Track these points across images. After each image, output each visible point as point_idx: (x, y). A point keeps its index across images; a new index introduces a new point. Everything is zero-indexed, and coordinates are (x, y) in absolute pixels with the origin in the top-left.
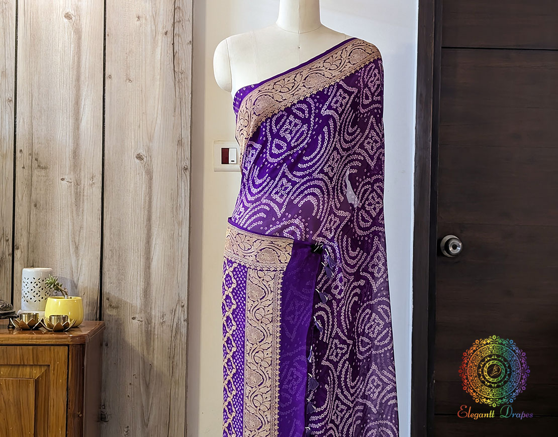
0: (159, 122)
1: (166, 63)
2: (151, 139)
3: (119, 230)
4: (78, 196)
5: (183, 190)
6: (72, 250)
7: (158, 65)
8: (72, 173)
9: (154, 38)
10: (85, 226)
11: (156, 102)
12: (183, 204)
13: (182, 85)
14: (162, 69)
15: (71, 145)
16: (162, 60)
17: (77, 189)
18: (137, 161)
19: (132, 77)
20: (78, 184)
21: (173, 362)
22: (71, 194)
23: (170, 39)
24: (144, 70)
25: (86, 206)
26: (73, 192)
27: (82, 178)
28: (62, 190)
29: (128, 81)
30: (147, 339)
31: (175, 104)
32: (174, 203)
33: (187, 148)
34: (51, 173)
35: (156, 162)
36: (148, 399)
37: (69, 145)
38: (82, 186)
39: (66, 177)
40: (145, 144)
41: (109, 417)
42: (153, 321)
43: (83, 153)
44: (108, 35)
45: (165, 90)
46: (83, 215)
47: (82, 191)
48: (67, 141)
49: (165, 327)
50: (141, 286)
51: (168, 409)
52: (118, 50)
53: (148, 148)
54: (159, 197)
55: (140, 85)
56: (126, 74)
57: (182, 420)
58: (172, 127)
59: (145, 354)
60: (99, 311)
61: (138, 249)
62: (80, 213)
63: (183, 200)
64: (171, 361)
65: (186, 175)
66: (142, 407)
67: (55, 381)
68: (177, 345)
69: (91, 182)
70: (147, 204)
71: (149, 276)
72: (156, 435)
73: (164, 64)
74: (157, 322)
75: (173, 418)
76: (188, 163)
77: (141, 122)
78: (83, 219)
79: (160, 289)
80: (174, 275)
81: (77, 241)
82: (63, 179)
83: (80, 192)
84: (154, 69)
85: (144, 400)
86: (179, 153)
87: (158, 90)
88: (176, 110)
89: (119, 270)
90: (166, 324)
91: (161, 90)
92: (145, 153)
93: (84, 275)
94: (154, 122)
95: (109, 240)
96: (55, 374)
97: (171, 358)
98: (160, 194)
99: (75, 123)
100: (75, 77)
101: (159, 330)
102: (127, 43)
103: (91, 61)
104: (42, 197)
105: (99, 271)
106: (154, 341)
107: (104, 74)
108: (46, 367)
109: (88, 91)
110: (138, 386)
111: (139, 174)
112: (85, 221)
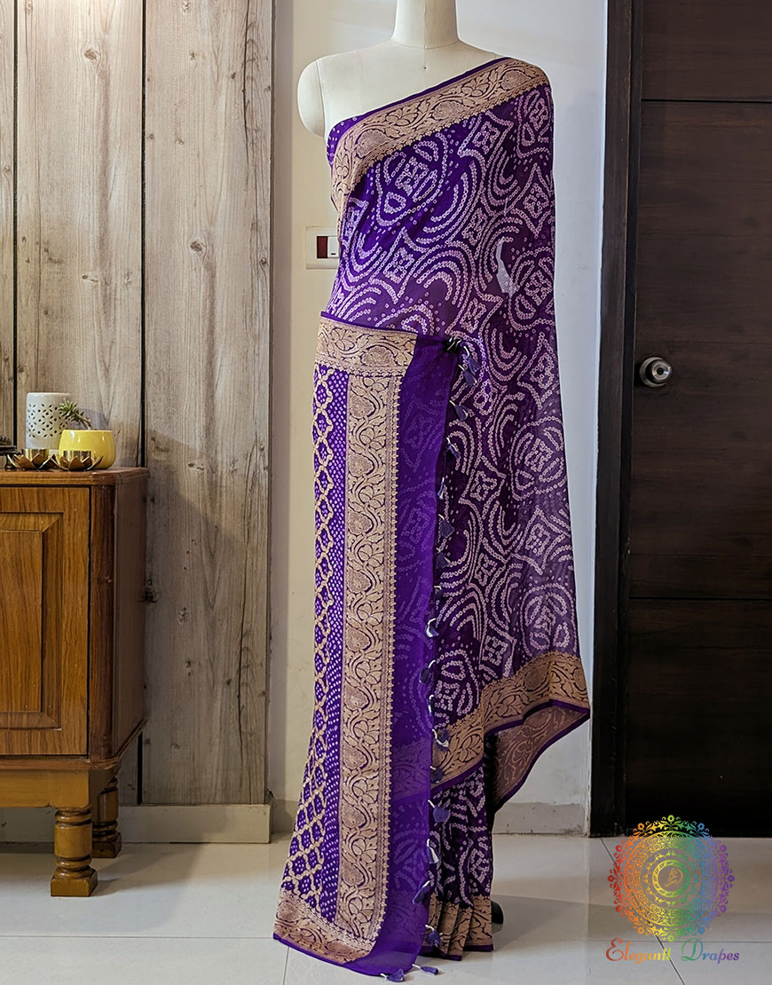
0: (223, 197)
1: (233, 117)
2: (212, 223)
3: (169, 347)
4: (108, 300)
5: (260, 292)
6: (100, 374)
7: (221, 120)
8: (98, 268)
9: (216, 82)
10: (118, 340)
11: (220, 170)
12: (261, 311)
13: (257, 147)
14: (228, 124)
15: (96, 229)
16: (228, 112)
17: (105, 290)
18: (193, 252)
19: (184, 136)
20: (106, 283)
21: (248, 524)
22: (97, 298)
23: (239, 84)
24: (201, 124)
25: (119, 313)
26: (99, 295)
27: (114, 275)
28: (85, 293)
29: (178, 142)
30: (211, 493)
31: (248, 173)
32: (248, 309)
33: (265, 235)
34: (68, 268)
35: (220, 252)
36: (214, 572)
37: (93, 230)
38: (114, 285)
39: (90, 274)
40: (204, 229)
41: (158, 596)
42: (219, 469)
43: (114, 241)
44: (149, 80)
45: (231, 154)
46: (115, 326)
47: (113, 294)
48: (91, 224)
49: (236, 477)
50: (201, 422)
51: (243, 586)
52: (163, 101)
53: (209, 234)
54: (225, 301)
55: (197, 148)
56: (176, 133)
57: (263, 600)
58: (243, 206)
59: (209, 512)
60: (140, 456)
61: (195, 372)
62: (111, 323)
63: (261, 306)
64: (246, 523)
65: (264, 272)
66: (205, 582)
67: (71, 535)
68: (254, 501)
69: (126, 281)
70: (208, 311)
71: (213, 409)
72: (225, 620)
73: (230, 119)
74: (224, 471)
75: (249, 597)
76: (267, 254)
77: (198, 197)
78: (115, 330)
79: (228, 425)
80: (248, 407)
81: (107, 361)
82: (85, 277)
83: (110, 294)
84: (216, 125)
85: (207, 574)
86: (254, 240)
87: (222, 153)
88: (249, 181)
89: (169, 400)
90: (239, 473)
91: (226, 153)
92: (203, 241)
93: (119, 406)
94: (217, 198)
95: (154, 359)
96: (72, 525)
97: (247, 517)
98: (226, 296)
99: (101, 201)
100: (100, 137)
101: (228, 481)
102: (177, 90)
103: (124, 115)
104: (55, 301)
105: (139, 401)
106: (221, 496)
107: (143, 133)
108: (58, 516)
109: (119, 156)
110: (199, 556)
111: (195, 269)
112: (118, 332)
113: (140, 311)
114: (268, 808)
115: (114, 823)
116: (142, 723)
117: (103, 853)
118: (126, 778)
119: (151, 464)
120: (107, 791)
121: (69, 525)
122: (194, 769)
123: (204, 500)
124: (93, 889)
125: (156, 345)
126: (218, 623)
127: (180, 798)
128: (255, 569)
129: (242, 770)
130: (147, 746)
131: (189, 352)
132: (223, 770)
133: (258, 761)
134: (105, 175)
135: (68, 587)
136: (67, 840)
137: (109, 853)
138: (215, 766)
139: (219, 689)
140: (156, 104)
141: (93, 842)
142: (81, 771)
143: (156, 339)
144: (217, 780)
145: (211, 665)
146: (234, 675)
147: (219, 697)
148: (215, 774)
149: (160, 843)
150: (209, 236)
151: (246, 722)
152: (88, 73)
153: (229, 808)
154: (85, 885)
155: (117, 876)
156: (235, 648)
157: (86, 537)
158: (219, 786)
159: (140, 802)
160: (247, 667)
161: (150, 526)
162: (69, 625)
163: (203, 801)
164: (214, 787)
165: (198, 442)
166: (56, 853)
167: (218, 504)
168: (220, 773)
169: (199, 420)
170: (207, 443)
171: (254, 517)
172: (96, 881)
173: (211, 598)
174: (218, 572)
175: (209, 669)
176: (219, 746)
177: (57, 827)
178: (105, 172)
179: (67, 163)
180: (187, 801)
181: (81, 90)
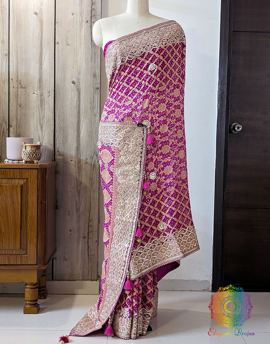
0: (83, 65)
2: (79, 74)
3: (63, 118)
4: (42, 101)
5: (96, 99)
6: (39, 128)
7: (83, 37)
8: (39, 90)
9: (81, 24)
10: (45, 116)
11: (82, 55)
12: (97, 106)
13: (95, 47)
14: (85, 39)
15: (38, 76)
16: (85, 35)
17: (41, 98)
18: (72, 85)
19: (69, 43)
20: (42, 95)
22: (38, 101)
24: (75, 40)
25: (46, 106)
26: (39, 100)
27: (44, 92)
28: (34, 98)
29: (67, 45)
30: (78, 170)
31: (92, 56)
32: (92, 105)
33: (98, 78)
34: (28, 90)
35: (82, 85)
36: (79, 198)
37: (37, 77)
38: (44, 96)
39: (36, 92)
40: (76, 76)
41: (59, 206)
42: (82, 162)
43: (44, 81)
44: (57, 23)
45: (86, 49)
46: (44, 111)
47: (44, 99)
48: (36, 74)
49: (87, 165)
50: (75, 145)
51: (90, 203)
52: (62, 30)
53: (78, 78)
55: (74, 47)
56: (66, 42)
57: (97, 208)
58: (90, 68)
59: (78, 177)
60: (53, 157)
61: (73, 128)
62: (43, 110)
63: (96, 104)
64: (91, 181)
65: (98, 92)
66: (76, 202)
67: (31, 186)
68: (94, 173)
69: (48, 95)
70: (78, 105)
71: (79, 141)
72: (83, 215)
73: (86, 37)
74: (83, 162)
75: (92, 207)
76: (99, 86)
77: (74, 65)
78: (44, 112)
79: (85, 146)
80: (92, 140)
81: (42, 123)
82: (34, 93)
84: (81, 39)
85: (77, 199)
86: (94, 80)
87: (83, 49)
88: (93, 59)
89: (63, 137)
90: (88, 163)
91: (85, 50)
92: (76, 81)
93: (46, 139)
94: (81, 66)
95: (58, 123)
96: (31, 183)
97: (91, 179)
98: (84, 101)
99: (40, 66)
100: (39, 44)
101: (85, 166)
102: (67, 26)
103: (48, 35)
104: (23, 102)
105: (53, 138)
106: (82, 171)
107: (55, 42)
108: (26, 180)
109: (46, 50)
110: (74, 192)
111: (73, 91)
112: (46, 113)
113: (53, 106)
114: (98, 282)
115: (45, 287)
116: (55, 251)
117: (41, 298)
119: (57, 160)
120: (43, 276)
122: (72, 268)
123: (76, 173)
124: (39, 311)
125: (59, 118)
126: (81, 217)
127: (67, 278)
128: (94, 197)
129: (89, 268)
130: (55, 260)
133: (95, 265)
134: (41, 57)
135: (30, 204)
136: (29, 293)
137: (43, 297)
138: (79, 267)
139: (81, 239)
140: (60, 31)
141: (38, 294)
142: (34, 270)
144: (80, 272)
145: (78, 231)
146: (86, 235)
147: (81, 242)
148: (79, 270)
150: (78, 79)
151: (91, 252)
152: (35, 20)
154: (35, 310)
156: (87, 225)
157: (36, 187)
158: (81, 274)
159: (52, 279)
160: (91, 232)
162: (30, 218)
163: (75, 279)
164: (79, 274)
165: (74, 152)
166: (25, 298)
167: (81, 174)
168: (81, 269)
169: (74, 144)
170: (77, 153)
171: (94, 179)
172: (39, 308)
173: (78, 207)
174: (81, 198)
175: (78, 233)
176: (81, 260)
177: (26, 289)
178: (41, 56)
179: (27, 53)
180: (70, 279)
181: (32, 26)
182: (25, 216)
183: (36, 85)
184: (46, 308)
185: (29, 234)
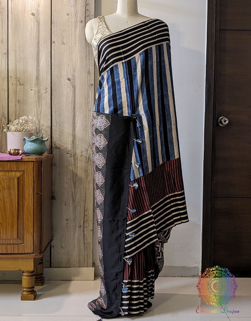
0: (78, 63)
2: (74, 71)
3: (60, 113)
4: (39, 98)
5: (91, 95)
7: (78, 36)
8: (36, 87)
9: (76, 24)
10: (43, 111)
11: (77, 54)
12: (91, 101)
13: (89, 46)
14: (80, 38)
15: (36, 74)
16: (80, 34)
17: (39, 94)
18: (68, 81)
19: (65, 42)
20: (39, 92)
21: (87, 173)
22: (36, 97)
23: (83, 25)
24: (70, 39)
25: (43, 102)
26: (37, 96)
27: (41, 89)
28: (32, 95)
29: (63, 44)
30: (74, 163)
31: (86, 54)
32: (87, 101)
33: (92, 75)
34: (26, 87)
35: (77, 82)
36: (75, 189)
37: (34, 74)
38: (41, 93)
39: (33, 89)
40: (72, 73)
41: (56, 197)
42: (77, 155)
43: (41, 78)
44: (53, 23)
45: (81, 48)
46: (42, 106)
47: (41, 95)
48: (34, 72)
49: (83, 157)
51: (85, 194)
52: (58, 30)
53: (73, 75)
54: (79, 98)
55: (69, 46)
56: (62, 41)
57: (92, 199)
58: (85, 65)
59: (73, 169)
60: (50, 150)
61: (69, 122)
62: (40, 105)
63: (91, 99)
64: (86, 173)
65: (92, 88)
66: (72, 193)
67: (27, 178)
68: (88, 165)
69: (45, 91)
70: (73, 101)
71: (75, 134)
72: (79, 205)
73: (81, 36)
74: (79, 155)
75: (87, 198)
76: (93, 82)
77: (70, 63)
78: (42, 108)
79: (80, 140)
80: (87, 134)
81: (39, 118)
82: (32, 90)
83: (40, 96)
84: (76, 38)
85: (73, 190)
86: (89, 77)
87: (78, 48)
88: (87, 58)
89: (60, 131)
90: (83, 156)
91: (79, 48)
92: (72, 78)
95: (55, 117)
96: (28, 175)
97: (86, 171)
98: (79, 96)
99: (37, 64)
100: (37, 43)
101: (80, 159)
102: (62, 26)
103: (44, 34)
104: (22, 98)
105: (50, 132)
106: (77, 164)
107: (51, 41)
108: (23, 172)
109: (43, 49)
110: (70, 184)
111: (69, 87)
112: (43, 109)
113: (50, 101)
114: (93, 269)
115: (42, 274)
116: (51, 240)
117: (39, 284)
118: (46, 259)
119: (54, 153)
120: (40, 264)
121: (27, 175)
122: (69, 256)
123: (72, 165)
124: (36, 297)
125: (55, 113)
126: (77, 207)
127: (64, 266)
128: (89, 188)
129: (85, 256)
130: (53, 248)
131: (67, 115)
132: (79, 256)
133: (90, 253)
134: (38, 56)
135: (26, 195)
136: (26, 281)
137: (40, 284)
138: (76, 254)
139: (77, 228)
140: (55, 31)
141: (35, 281)
142: (31, 258)
143: (55, 111)
144: (76, 259)
145: (74, 220)
146: (82, 224)
147: (77, 231)
149: (57, 280)
151: (86, 240)
152: (32, 21)
153: (81, 269)
154: (32, 296)
155: (43, 293)
156: (82, 215)
157: (32, 179)
158: (77, 261)
159: (50, 267)
160: (87, 221)
161: (54, 174)
162: (27, 209)
163: (72, 266)
164: (75, 262)
165: (70, 146)
166: (23, 285)
167: (77, 167)
168: (77, 257)
169: (70, 138)
170: (73, 146)
171: (89, 171)
172: (36, 295)
173: (74, 198)
174: (76, 189)
175: (74, 222)
176: (77, 248)
177: (23, 277)
178: (38, 54)
179: (25, 51)
180: (66, 266)
181: (30, 26)
182: (21, 206)
183: (34, 82)
184: (42, 295)
185: (26, 224)
